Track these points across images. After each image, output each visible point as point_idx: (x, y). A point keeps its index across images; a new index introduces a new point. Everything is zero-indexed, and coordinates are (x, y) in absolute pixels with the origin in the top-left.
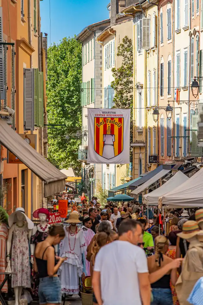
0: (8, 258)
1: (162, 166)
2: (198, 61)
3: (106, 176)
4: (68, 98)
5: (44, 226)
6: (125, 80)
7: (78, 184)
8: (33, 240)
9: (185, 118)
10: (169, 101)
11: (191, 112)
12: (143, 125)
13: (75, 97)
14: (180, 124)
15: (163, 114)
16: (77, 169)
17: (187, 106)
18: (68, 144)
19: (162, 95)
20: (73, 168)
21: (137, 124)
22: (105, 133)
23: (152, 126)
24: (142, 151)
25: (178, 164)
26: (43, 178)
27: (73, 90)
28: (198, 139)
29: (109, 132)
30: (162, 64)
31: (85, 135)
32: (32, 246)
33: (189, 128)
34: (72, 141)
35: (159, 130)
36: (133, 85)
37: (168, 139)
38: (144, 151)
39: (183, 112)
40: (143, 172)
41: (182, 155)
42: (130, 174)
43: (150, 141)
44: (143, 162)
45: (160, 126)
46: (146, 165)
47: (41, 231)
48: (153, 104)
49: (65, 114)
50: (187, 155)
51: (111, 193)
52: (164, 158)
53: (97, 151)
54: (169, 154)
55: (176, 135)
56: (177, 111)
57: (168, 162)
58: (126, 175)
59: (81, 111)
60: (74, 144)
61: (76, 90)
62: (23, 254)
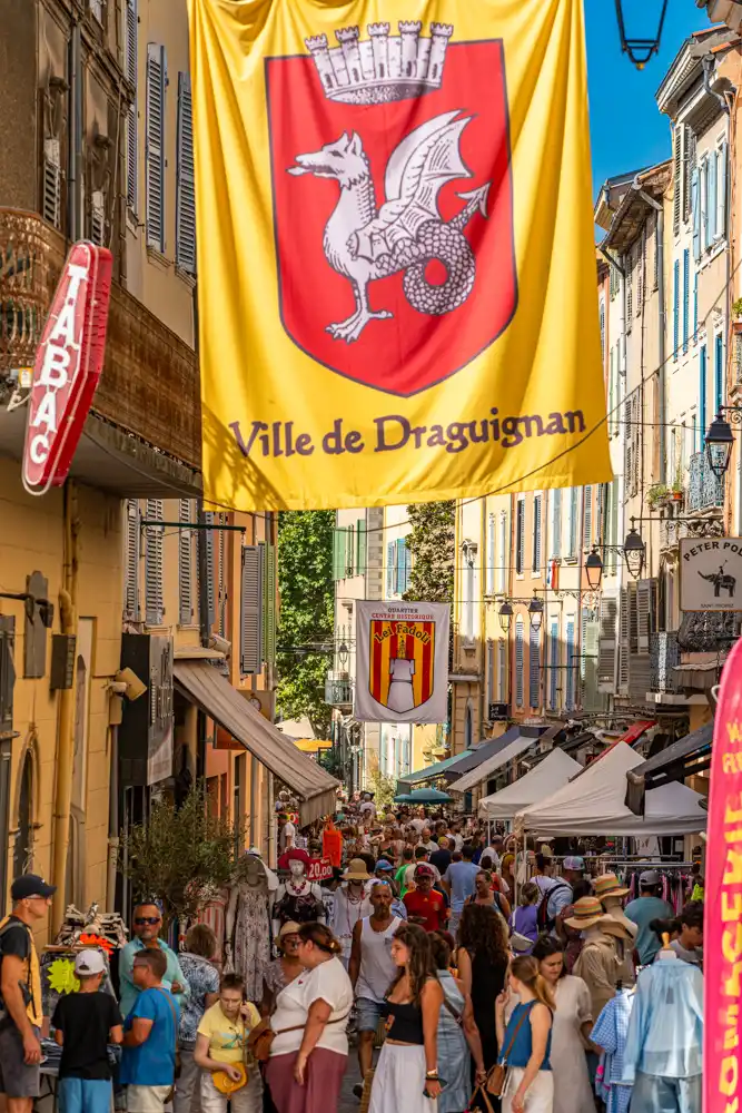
0: (229, 945)
1: (518, 729)
2: (600, 503)
3: (390, 743)
4: (303, 561)
5: (298, 885)
6: (437, 532)
7: (323, 756)
8: (277, 911)
9: (570, 625)
10: (535, 590)
11: (584, 614)
12: (477, 633)
13: (319, 558)
14: (558, 636)
15: (521, 614)
16: (322, 722)
17: (576, 601)
18: (301, 667)
19: (519, 570)
20: (310, 719)
21: (463, 631)
22: (394, 656)
23: (495, 637)
24: (473, 693)
25: (554, 727)
26: (297, 789)
27: (315, 542)
28: (600, 676)
29: (402, 654)
30: (520, 503)
31: (343, 649)
32: (276, 923)
33: (578, 648)
34: (311, 658)
35: (512, 647)
36: (456, 544)
37: (533, 670)
38: (478, 692)
39: (566, 611)
40: (475, 738)
41: (562, 705)
42: (444, 740)
43: (491, 670)
44: (475, 716)
45: (514, 638)
46: (482, 724)
47: (293, 893)
48: (499, 589)
49: (294, 596)
50: (575, 707)
51: (404, 786)
52: (521, 711)
53: (376, 695)
54: (534, 703)
55: (549, 663)
56: (552, 608)
57: (532, 721)
58: (434, 743)
59: (332, 592)
60: (315, 666)
61: (322, 544)
62: (258, 940)
